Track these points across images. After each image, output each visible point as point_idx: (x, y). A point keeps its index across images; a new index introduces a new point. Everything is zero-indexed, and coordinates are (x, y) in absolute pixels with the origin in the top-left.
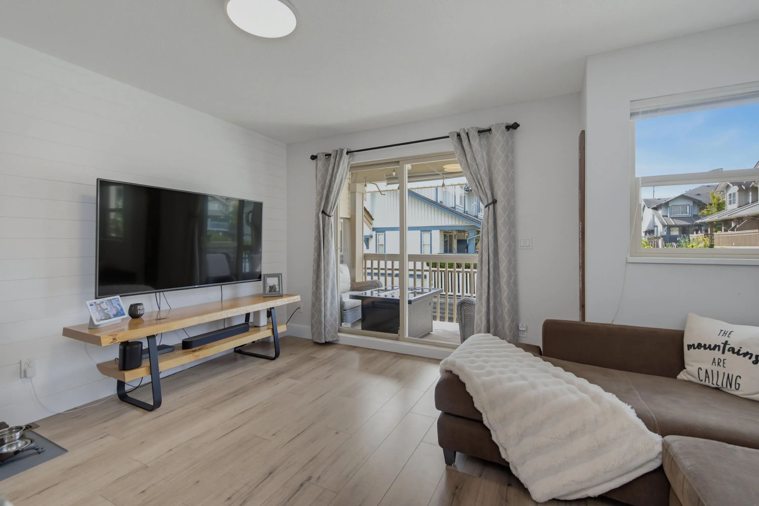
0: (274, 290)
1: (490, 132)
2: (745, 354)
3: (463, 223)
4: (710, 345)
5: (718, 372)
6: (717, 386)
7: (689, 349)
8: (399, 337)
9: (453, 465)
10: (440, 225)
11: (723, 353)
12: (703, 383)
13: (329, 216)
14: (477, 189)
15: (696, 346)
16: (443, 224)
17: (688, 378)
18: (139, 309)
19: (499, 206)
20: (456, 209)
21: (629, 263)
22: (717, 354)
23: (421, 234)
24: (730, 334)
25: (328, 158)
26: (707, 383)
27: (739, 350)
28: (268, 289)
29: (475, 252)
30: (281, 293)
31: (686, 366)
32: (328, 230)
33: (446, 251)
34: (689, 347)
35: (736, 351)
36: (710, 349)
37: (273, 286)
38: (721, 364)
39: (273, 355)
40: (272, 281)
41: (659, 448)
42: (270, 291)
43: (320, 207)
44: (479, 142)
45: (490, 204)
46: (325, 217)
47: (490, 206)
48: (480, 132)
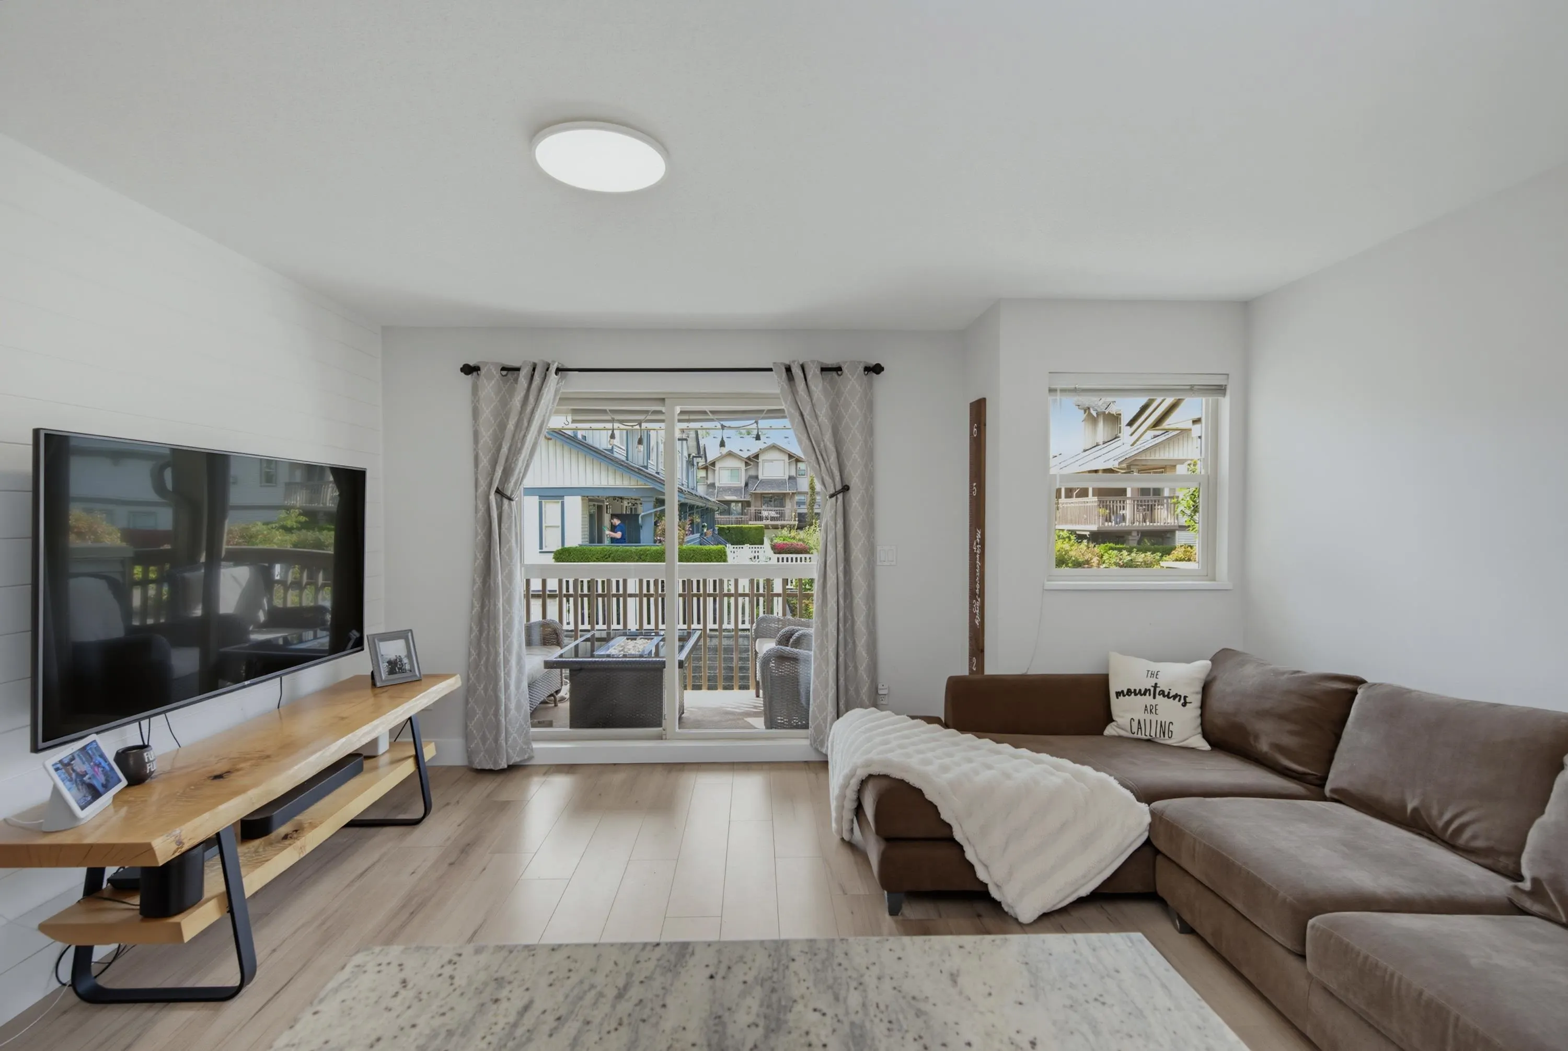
0: (399, 669)
1: (839, 372)
2: (1175, 697)
4: (1140, 690)
5: (1151, 720)
6: (1150, 737)
7: (1117, 698)
8: (664, 732)
9: (900, 914)
10: (583, 485)
11: (1154, 697)
12: (1135, 736)
13: (510, 499)
14: (818, 467)
15: (1125, 693)
16: (589, 485)
17: (1118, 733)
18: (149, 762)
19: (855, 497)
20: (615, 453)
21: (1046, 590)
22: (1148, 700)
23: (540, 504)
24: (1157, 674)
25: (506, 375)
26: (1139, 736)
27: (1169, 693)
28: (384, 667)
29: (655, 542)
30: (417, 673)
31: (1114, 718)
32: (509, 529)
33: (592, 541)
34: (1118, 694)
35: (1166, 694)
36: (1141, 695)
37: (396, 660)
38: (1154, 711)
39: (418, 812)
40: (392, 649)
41: (1148, 819)
42: (392, 672)
43: (492, 480)
44: (820, 386)
45: (839, 492)
46: (502, 501)
47: (838, 496)
48: (824, 369)
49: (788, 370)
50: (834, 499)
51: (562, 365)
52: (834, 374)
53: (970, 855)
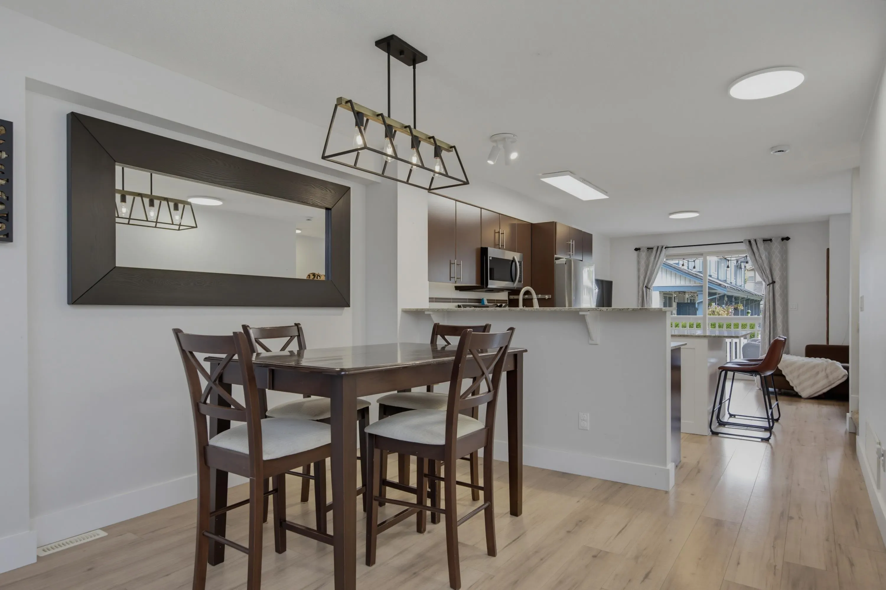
3: (691, 283)
13: (649, 289)
19: (777, 286)
25: (648, 250)
32: (649, 298)
43: (644, 283)
44: (763, 247)
45: (771, 284)
46: (647, 289)
47: (771, 285)
48: (765, 240)
49: (750, 242)
50: (769, 286)
51: (667, 246)
52: (770, 241)
53: (788, 379)
